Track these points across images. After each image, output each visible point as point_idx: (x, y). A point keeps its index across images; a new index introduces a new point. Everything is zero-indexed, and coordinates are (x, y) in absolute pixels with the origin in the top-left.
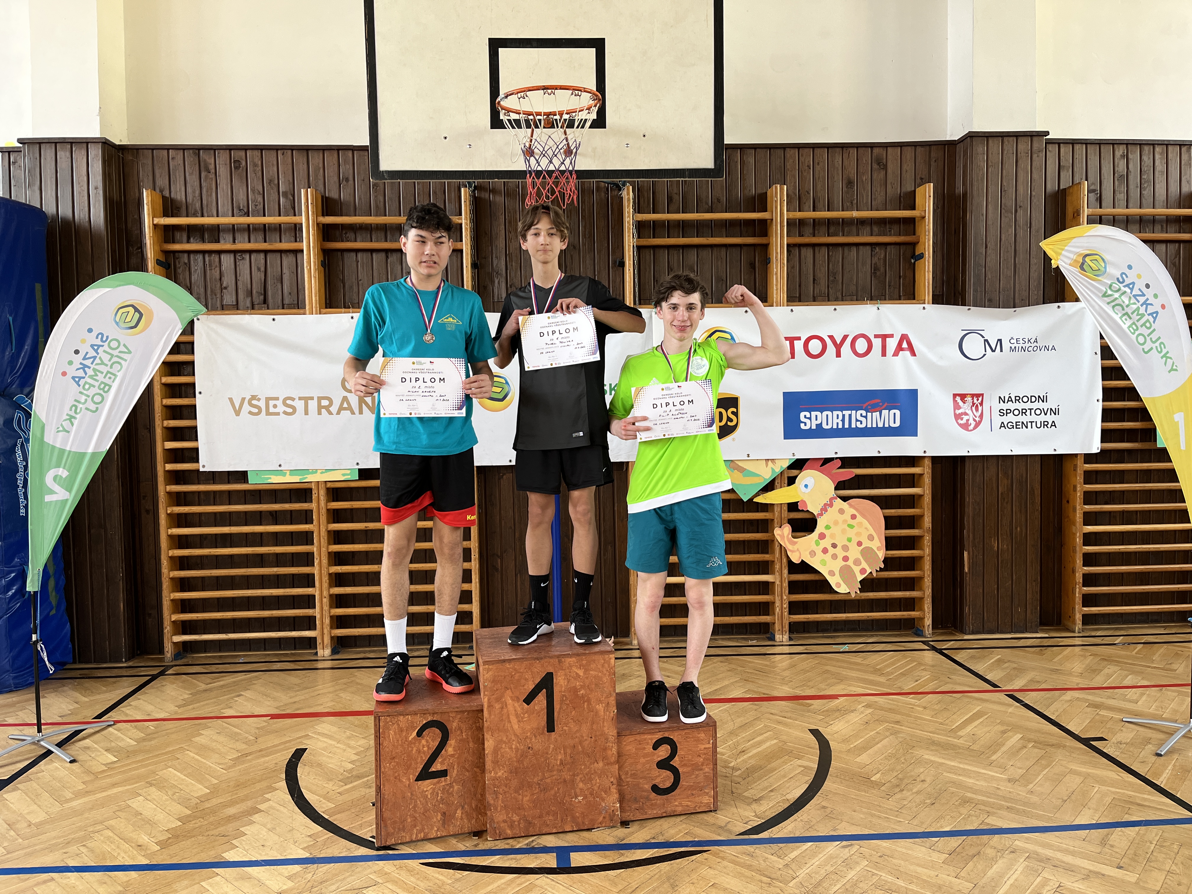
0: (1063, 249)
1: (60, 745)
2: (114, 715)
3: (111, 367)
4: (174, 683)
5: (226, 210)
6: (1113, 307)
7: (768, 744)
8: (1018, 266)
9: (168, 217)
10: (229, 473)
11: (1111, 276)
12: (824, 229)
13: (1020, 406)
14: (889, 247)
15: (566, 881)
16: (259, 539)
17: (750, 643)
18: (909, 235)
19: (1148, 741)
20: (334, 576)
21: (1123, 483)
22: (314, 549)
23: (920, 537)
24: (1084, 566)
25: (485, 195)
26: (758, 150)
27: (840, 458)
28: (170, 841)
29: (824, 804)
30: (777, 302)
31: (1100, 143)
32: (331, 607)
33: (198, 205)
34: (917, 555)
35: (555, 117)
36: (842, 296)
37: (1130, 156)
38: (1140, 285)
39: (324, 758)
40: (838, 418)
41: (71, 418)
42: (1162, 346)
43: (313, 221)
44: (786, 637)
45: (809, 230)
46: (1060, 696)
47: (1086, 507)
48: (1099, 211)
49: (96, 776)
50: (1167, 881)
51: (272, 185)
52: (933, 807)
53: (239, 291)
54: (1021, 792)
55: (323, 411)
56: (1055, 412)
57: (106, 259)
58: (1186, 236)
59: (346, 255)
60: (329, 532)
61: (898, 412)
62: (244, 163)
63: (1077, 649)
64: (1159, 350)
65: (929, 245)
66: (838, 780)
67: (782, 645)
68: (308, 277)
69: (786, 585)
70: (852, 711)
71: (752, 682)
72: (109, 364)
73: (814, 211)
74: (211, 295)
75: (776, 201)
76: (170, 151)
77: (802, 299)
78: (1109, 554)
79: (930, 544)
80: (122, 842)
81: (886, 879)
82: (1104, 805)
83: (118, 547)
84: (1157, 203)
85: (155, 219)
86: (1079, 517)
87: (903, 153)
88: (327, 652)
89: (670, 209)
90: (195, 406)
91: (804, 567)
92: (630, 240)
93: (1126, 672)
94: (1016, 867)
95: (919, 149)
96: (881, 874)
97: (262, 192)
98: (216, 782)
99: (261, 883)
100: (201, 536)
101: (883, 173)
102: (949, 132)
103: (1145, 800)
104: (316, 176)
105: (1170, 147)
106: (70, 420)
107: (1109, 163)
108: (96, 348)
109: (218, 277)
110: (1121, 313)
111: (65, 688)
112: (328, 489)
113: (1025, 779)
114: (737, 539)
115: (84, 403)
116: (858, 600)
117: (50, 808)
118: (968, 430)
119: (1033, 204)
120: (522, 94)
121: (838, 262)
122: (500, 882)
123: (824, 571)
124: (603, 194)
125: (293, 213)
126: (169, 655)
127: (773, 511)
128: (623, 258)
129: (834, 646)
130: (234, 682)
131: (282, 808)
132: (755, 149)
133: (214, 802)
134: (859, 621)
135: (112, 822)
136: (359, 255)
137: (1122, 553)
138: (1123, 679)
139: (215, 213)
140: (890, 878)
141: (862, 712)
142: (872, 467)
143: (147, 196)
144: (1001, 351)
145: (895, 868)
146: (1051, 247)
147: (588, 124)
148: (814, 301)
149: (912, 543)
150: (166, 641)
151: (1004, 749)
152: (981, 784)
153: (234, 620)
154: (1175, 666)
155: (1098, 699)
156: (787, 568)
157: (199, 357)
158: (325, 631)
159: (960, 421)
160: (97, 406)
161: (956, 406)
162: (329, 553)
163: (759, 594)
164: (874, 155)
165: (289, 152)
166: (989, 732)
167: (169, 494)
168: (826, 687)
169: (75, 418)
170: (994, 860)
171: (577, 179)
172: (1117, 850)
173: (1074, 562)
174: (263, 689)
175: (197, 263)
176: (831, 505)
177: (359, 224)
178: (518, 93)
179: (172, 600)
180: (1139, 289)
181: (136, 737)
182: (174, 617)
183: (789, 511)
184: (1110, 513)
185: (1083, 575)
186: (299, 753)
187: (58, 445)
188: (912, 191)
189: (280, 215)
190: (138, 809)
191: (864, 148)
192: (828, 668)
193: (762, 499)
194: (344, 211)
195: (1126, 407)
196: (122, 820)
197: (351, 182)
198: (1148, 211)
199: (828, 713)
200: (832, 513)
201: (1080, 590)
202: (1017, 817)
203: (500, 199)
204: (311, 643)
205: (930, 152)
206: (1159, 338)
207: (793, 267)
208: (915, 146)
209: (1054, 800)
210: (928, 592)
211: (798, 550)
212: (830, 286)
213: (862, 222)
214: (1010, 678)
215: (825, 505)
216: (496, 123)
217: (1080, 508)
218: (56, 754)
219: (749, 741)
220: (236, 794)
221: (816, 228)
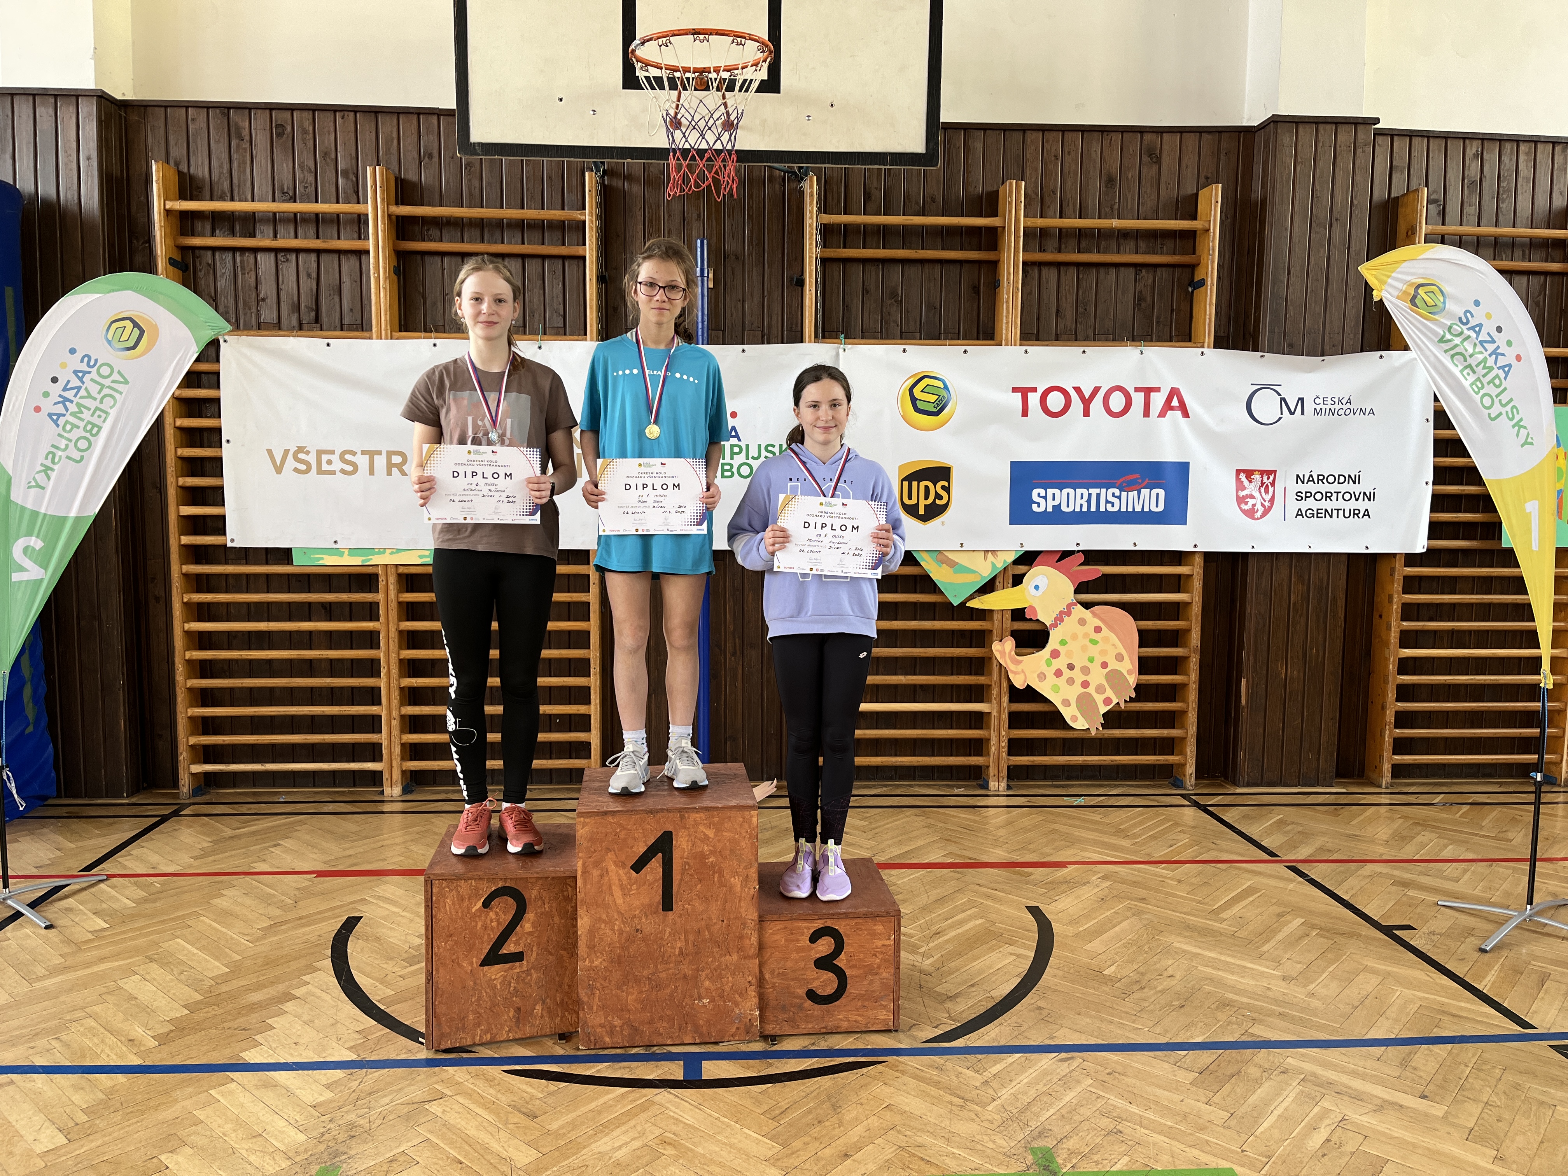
0: (1389, 277)
1: (33, 905)
2: (108, 867)
3: (101, 402)
4: (190, 827)
5: (264, 193)
6: (1452, 356)
7: (971, 925)
8: (1330, 300)
9: (185, 199)
10: (266, 549)
11: (1451, 315)
12: (1073, 242)
13: (1324, 488)
14: (1159, 270)
15: (694, 1098)
16: (308, 640)
17: (956, 791)
18: (1187, 254)
19: (1469, 932)
20: (407, 691)
21: (1455, 594)
22: (381, 654)
23: (1185, 659)
24: (1397, 701)
25: (617, 183)
26: (988, 131)
27: (1083, 552)
28: (171, 1035)
29: (1040, 1004)
30: (1006, 340)
31: (1447, 137)
32: (402, 731)
33: (226, 185)
34: (1180, 682)
35: (710, 76)
36: (1094, 334)
37: (1486, 156)
38: (1489, 327)
39: (384, 930)
40: (1082, 498)
41: (47, 470)
42: (1515, 410)
43: (383, 212)
44: (1003, 785)
45: (1054, 243)
46: (1357, 870)
47: (1404, 623)
48: (1441, 229)
49: (79, 946)
50: (1483, 1115)
51: (328, 160)
52: (1182, 1010)
53: (282, 304)
54: (1298, 993)
55: (395, 470)
56: (1370, 497)
57: (101, 255)
58: (1555, 267)
59: (428, 259)
60: (401, 633)
61: (1162, 492)
62: (289, 128)
63: (1383, 809)
64: (1511, 416)
65: (1212, 268)
66: (1060, 973)
67: (998, 796)
68: (376, 289)
69: (1005, 716)
70: (1084, 884)
71: (956, 842)
72: (99, 397)
73: (1061, 217)
74: (244, 309)
75: (1010, 203)
76: (190, 109)
77: (1041, 336)
78: (1431, 686)
79: (1197, 667)
80: (108, 1034)
81: (1115, 1103)
82: (1408, 1014)
83: (118, 645)
84: (1518, 220)
85: (167, 202)
86: (1394, 637)
87: (1183, 141)
88: (397, 791)
89: (867, 209)
90: (221, 459)
91: (1030, 694)
92: (812, 250)
93: (1446, 841)
94: (1286, 1093)
95: (1205, 137)
96: (1108, 1096)
97: (313, 170)
98: (239, 958)
99: (289, 1093)
100: (229, 634)
101: (1155, 168)
102: (1246, 116)
103: (1462, 1009)
104: (388, 149)
105: (1539, 146)
106: (45, 471)
107: (1458, 165)
108: (80, 375)
109: (253, 284)
110: (1462, 364)
111: (45, 830)
112: (400, 576)
113: (1304, 977)
114: (943, 655)
115: (65, 450)
116: (1100, 739)
117: (15, 987)
118: (1254, 519)
119: (1354, 216)
120: (664, 39)
121: (1091, 288)
122: (606, 1098)
123: (1056, 700)
124: (777, 186)
125: (356, 200)
126: (185, 790)
127: (992, 619)
128: (802, 274)
129: (1065, 798)
130: (272, 827)
131: (324, 995)
132: (985, 130)
133: (235, 984)
134: (1100, 766)
135: (97, 1009)
136: (446, 260)
137: (1449, 685)
138: (1441, 851)
139: (249, 197)
140: (1120, 1102)
141: (1097, 886)
142: (1124, 564)
143: (157, 171)
144: (1303, 414)
145: (1128, 1089)
146: (1373, 272)
147: (755, 86)
148: (1057, 340)
149: (1173, 665)
150: (181, 771)
151: (1280, 936)
152: (1247, 982)
153: (273, 746)
154: (1510, 835)
155: (1407, 876)
156: (1008, 695)
157: (227, 393)
158: (395, 763)
159: (1244, 507)
160: (82, 454)
161: (1240, 486)
162: (401, 661)
163: (970, 728)
164: (1145, 143)
165: (352, 114)
166: (1261, 914)
167: (186, 576)
168: (1052, 851)
169: (52, 470)
170: (1258, 1082)
171: (737, 162)
172: (1422, 1074)
173: (1385, 696)
174: (308, 837)
175: (225, 265)
176: (1069, 613)
177: (446, 218)
178: (658, 38)
179: (190, 718)
180: (1488, 334)
181: (135, 897)
182: (193, 740)
183: (1012, 620)
184: (1435, 632)
185: (1396, 712)
186: (351, 923)
187: (29, 505)
188: (1193, 194)
189: (338, 202)
190: (133, 992)
191: (1131, 134)
192: (1055, 826)
193: (977, 603)
194: (426, 200)
195: (1464, 493)
196: (111, 1006)
197: (436, 159)
198: (1506, 231)
199: (1053, 886)
200: (1070, 622)
201: (1390, 733)
202: (1291, 1026)
203: (637, 189)
204: (375, 778)
205: (1219, 142)
206: (1511, 400)
207: (1030, 293)
208: (1200, 133)
209: (1341, 1006)
210: (1192, 730)
211: (1023, 671)
212: (1079, 320)
213: (1124, 235)
214: (1293, 845)
215: (1061, 613)
216: (630, 81)
217: (1396, 625)
218: (27, 917)
219: (947, 920)
220: (264, 974)
221: (1063, 240)
